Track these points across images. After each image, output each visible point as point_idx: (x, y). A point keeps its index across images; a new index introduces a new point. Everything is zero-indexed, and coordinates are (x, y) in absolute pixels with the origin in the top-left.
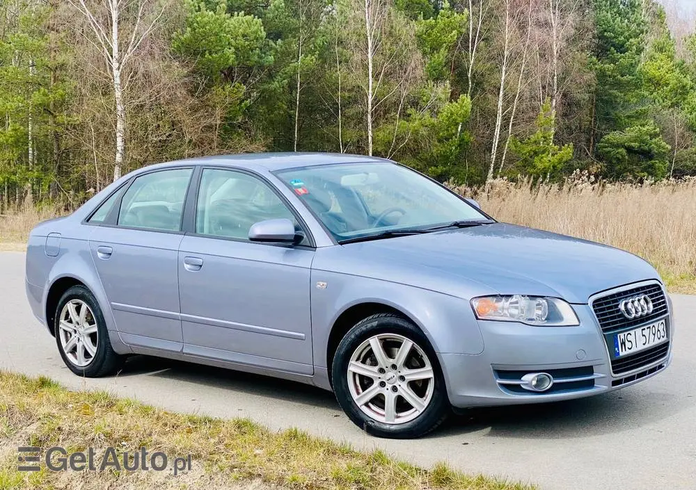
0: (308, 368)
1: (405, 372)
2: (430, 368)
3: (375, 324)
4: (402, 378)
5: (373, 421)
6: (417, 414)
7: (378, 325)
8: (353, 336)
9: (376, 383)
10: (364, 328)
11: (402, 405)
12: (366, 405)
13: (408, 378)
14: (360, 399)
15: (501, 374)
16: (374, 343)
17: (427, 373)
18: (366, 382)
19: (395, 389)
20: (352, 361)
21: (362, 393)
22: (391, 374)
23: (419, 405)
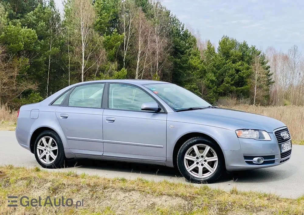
0: (164, 159)
1: (206, 158)
2: (217, 157)
3: (195, 140)
4: (205, 161)
5: (194, 177)
6: (211, 174)
7: (197, 141)
8: (186, 145)
9: (195, 163)
10: (191, 142)
11: (205, 171)
12: (191, 171)
13: (208, 161)
14: (189, 169)
15: (246, 157)
16: (195, 147)
17: (215, 158)
18: (190, 163)
19: (202, 165)
20: (186, 155)
21: (189, 167)
22: (200, 159)
23: (212, 171)
